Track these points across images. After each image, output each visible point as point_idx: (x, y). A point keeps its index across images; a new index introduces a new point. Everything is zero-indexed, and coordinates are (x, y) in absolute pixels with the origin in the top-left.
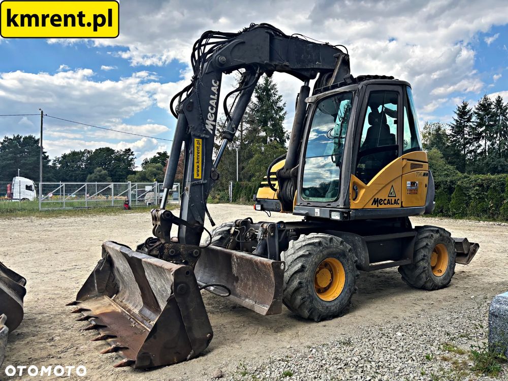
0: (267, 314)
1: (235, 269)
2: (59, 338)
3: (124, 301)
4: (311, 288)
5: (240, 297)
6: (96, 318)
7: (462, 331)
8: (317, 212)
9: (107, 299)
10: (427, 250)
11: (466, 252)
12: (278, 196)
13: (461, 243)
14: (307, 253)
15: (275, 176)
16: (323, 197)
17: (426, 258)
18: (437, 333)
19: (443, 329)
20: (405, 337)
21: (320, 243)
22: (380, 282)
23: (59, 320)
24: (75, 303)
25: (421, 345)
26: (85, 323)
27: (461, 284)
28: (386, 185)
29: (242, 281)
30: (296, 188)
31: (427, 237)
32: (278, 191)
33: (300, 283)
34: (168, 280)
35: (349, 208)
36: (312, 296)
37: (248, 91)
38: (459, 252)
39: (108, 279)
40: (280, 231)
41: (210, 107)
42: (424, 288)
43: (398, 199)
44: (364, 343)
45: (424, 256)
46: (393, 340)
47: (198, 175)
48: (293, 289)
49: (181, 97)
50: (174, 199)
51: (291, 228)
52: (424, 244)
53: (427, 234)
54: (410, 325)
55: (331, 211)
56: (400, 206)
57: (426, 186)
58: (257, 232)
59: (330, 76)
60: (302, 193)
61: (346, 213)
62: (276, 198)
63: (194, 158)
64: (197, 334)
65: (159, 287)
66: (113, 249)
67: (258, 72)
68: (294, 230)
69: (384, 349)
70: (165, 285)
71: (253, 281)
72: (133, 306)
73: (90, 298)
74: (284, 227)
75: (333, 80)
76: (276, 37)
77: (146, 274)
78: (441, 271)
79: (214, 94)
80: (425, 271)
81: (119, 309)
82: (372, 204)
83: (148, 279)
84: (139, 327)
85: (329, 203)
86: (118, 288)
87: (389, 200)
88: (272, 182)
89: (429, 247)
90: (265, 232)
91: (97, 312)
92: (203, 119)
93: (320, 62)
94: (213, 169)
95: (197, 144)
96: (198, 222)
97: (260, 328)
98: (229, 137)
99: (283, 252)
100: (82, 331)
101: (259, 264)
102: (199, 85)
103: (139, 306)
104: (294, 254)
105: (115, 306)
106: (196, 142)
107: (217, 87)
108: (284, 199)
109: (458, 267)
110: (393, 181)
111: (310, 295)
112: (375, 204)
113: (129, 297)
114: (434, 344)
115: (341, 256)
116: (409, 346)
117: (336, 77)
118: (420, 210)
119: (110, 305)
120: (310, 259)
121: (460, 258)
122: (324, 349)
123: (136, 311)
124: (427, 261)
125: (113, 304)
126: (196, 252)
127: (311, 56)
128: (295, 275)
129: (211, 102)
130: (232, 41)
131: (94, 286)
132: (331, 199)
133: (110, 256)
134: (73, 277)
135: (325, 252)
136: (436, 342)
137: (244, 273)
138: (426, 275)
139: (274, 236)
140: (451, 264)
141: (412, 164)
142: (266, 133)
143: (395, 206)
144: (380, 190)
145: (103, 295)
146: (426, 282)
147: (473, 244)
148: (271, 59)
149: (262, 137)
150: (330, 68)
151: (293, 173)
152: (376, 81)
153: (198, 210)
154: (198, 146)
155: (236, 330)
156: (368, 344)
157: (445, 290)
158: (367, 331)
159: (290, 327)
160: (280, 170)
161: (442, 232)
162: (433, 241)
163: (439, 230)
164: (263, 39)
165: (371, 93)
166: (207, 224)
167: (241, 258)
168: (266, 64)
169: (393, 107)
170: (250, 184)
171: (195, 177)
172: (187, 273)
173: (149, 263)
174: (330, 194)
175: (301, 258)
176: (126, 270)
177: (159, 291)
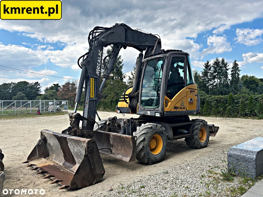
0: (129, 161)
1: (111, 141)
2: (23, 179)
3: (52, 160)
4: (148, 149)
5: (115, 154)
6: (41, 168)
7: (215, 165)
8: (149, 113)
9: (43, 159)
10: (198, 130)
11: (214, 131)
12: (129, 106)
13: (211, 127)
14: (146, 132)
15: (127, 96)
16: (151, 106)
17: (197, 134)
18: (205, 166)
19: (207, 165)
20: (191, 169)
21: (152, 127)
22: (176, 146)
23: (20, 171)
24: (27, 162)
25: (199, 172)
26: (35, 171)
27: (212, 146)
28: (180, 100)
29: (115, 147)
30: (138, 102)
31: (197, 124)
32: (129, 103)
33: (143, 146)
34: (82, 146)
35: (164, 111)
36: (149, 152)
37: (115, 55)
38: (211, 131)
39: (43, 149)
40: (132, 123)
41: (98, 63)
42: (197, 148)
43: (185, 107)
44: (174, 172)
45: (196, 133)
46: (186, 170)
47: (92, 96)
48: (140, 149)
49: (84, 58)
50: (65, 109)
51: (137, 121)
52: (196, 127)
53: (197, 123)
54: (193, 164)
55: (155, 113)
56: (186, 110)
57: (196, 101)
58: (121, 123)
59: (153, 49)
60: (141, 104)
61: (162, 113)
62: (128, 106)
63: (90, 87)
64: (98, 172)
65: (76, 151)
66: (48, 133)
67: (120, 46)
68: (138, 122)
69: (183, 174)
70: (80, 149)
71: (121, 146)
72: (59, 162)
73: (34, 159)
74: (134, 120)
76: (128, 30)
77: (69, 144)
78: (203, 140)
79: (100, 57)
80: (197, 140)
81: (52, 164)
82: (174, 109)
83: (69, 147)
84: (65, 171)
85: (154, 109)
86: (49, 153)
87: (181, 107)
88: (126, 99)
89: (198, 129)
90: (125, 123)
91: (40, 166)
92: (95, 69)
93: (148, 42)
94: (99, 93)
95: (92, 81)
96: (93, 119)
97: (125, 169)
98: (107, 77)
99: (134, 132)
100: (34, 175)
101: (125, 138)
102: (93, 52)
103: (62, 162)
104: (140, 133)
105: (49, 162)
106: (91, 80)
107: (101, 54)
108: (132, 107)
109: (211, 138)
110: (182, 98)
111: (147, 152)
112: (175, 109)
113: (55, 158)
114: (204, 171)
115: (161, 133)
116: (194, 172)
117: (155, 50)
118: (194, 112)
119: (46, 162)
120: (147, 135)
121: (211, 134)
122: (157, 176)
123: (61, 164)
124: (198, 135)
125: (47, 161)
126: (92, 134)
127: (144, 39)
128: (141, 143)
129: (98, 60)
130: (108, 31)
131: (37, 153)
132: (155, 107)
133: (45, 137)
134: (20, 150)
135: (154, 132)
136: (205, 170)
137: (116, 143)
138: (197, 141)
139: (129, 125)
140: (208, 136)
141: (190, 90)
142: (114, 75)
143: (184, 110)
144: (177, 103)
145: (41, 158)
146: (197, 145)
147: (216, 127)
148: (126, 40)
149: (112, 76)
150: (153, 45)
151: (137, 95)
152: (175, 53)
153: (92, 113)
155: (113, 170)
156: (176, 173)
157: (205, 149)
158: (174, 167)
159: (139, 168)
160: (130, 93)
161: (204, 122)
162: (200, 126)
163: (202, 121)
164: (122, 31)
165: (173, 58)
166: (97, 120)
167: (115, 136)
168: (124, 43)
169: (181, 64)
170: (106, 100)
171: (91, 97)
172: (93, 142)
173: (71, 139)
174: (154, 105)
175: (143, 135)
176: (55, 143)
177: (76, 153)
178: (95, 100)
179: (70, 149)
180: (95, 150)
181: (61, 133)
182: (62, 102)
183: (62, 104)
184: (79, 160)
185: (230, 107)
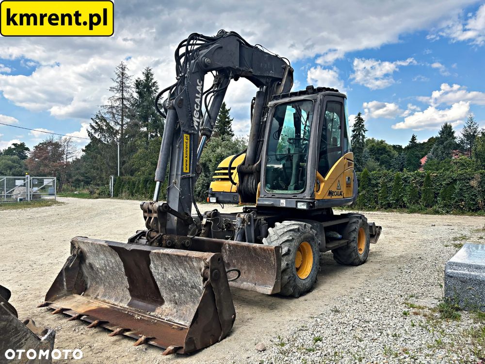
1: (225, 256)
3: (98, 297)
4: (294, 268)
6: (87, 315)
8: (283, 203)
9: (78, 298)
10: (356, 233)
11: (374, 234)
12: (239, 189)
13: (372, 226)
14: (291, 238)
16: (286, 189)
17: (355, 239)
21: (298, 229)
28: (335, 180)
30: (258, 181)
31: (354, 222)
32: (238, 184)
33: (287, 265)
34: (192, 268)
35: (314, 199)
36: (294, 275)
37: (222, 92)
38: (371, 233)
39: (76, 276)
41: (195, 105)
42: (354, 264)
43: (342, 192)
45: (354, 238)
47: (187, 169)
50: (50, 194)
51: (262, 218)
52: (354, 227)
53: (355, 220)
55: (297, 202)
56: (342, 197)
57: (353, 181)
58: (235, 222)
60: (265, 186)
61: (311, 203)
62: (234, 190)
63: (183, 153)
67: (230, 75)
68: (265, 220)
71: (249, 265)
72: (116, 300)
73: (59, 298)
75: (282, 88)
78: (361, 250)
80: (354, 250)
81: (106, 305)
82: (328, 196)
83: (153, 270)
84: (146, 319)
85: (295, 195)
86: (86, 285)
87: (337, 192)
89: (356, 230)
90: (243, 221)
91: (82, 311)
92: (191, 115)
93: (273, 71)
94: (198, 164)
96: (186, 213)
98: (209, 133)
99: (264, 238)
102: (188, 83)
103: (126, 300)
105: (96, 303)
106: (185, 138)
107: (201, 86)
108: (244, 193)
110: (339, 176)
112: (330, 196)
113: (105, 292)
115: (310, 239)
118: (350, 200)
119: (89, 302)
120: (293, 244)
121: (372, 239)
123: (125, 305)
124: (356, 242)
125: (92, 301)
126: (187, 243)
127: (267, 65)
128: (282, 258)
129: (196, 100)
130: (212, 44)
131: (63, 285)
132: (296, 191)
133: (82, 252)
135: (302, 237)
137: (236, 259)
138: (355, 253)
139: (250, 225)
140: (367, 243)
141: (348, 162)
142: (148, 129)
144: (333, 184)
145: (72, 294)
146: (355, 259)
147: (377, 227)
148: (240, 65)
150: (279, 77)
151: (256, 168)
152: (330, 93)
153: (187, 203)
154: (186, 141)
160: (240, 166)
161: (363, 218)
162: (359, 225)
163: (361, 217)
164: (235, 48)
165: (328, 102)
167: (236, 246)
168: (237, 69)
170: (133, 178)
171: (184, 171)
172: (219, 260)
173: (163, 254)
174: (293, 187)
175: (286, 243)
176: (111, 264)
177: (169, 281)
178: (192, 177)
179: (154, 274)
180: (222, 275)
181: (126, 242)
182: (44, 180)
183: (44, 185)
184: (175, 296)
185: (364, 192)
